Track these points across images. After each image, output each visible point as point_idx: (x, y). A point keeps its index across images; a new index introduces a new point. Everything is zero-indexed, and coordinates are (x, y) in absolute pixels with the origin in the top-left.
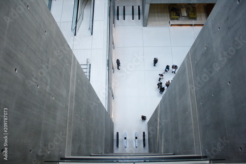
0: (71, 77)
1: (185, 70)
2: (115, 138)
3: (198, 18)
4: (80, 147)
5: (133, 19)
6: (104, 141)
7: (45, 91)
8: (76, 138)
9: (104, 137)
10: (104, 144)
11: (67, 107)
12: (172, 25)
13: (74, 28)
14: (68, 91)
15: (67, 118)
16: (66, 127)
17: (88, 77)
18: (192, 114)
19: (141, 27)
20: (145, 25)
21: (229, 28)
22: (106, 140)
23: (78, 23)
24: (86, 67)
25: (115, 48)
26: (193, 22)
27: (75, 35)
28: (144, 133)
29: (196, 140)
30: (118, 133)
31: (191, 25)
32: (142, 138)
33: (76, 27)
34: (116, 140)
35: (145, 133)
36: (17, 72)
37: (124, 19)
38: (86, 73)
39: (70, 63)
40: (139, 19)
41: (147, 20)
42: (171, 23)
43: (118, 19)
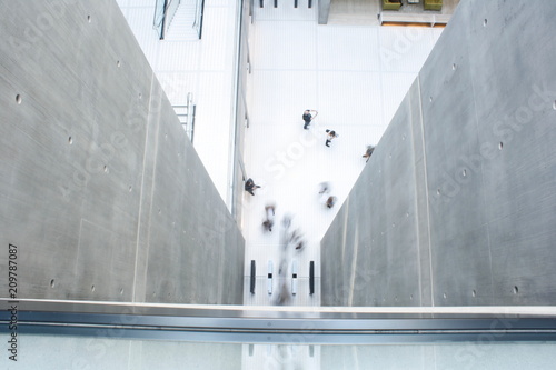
0: (147, 127)
1: (405, 120)
2: (247, 272)
3: (444, 10)
4: (165, 286)
5: (296, 6)
6: (221, 276)
7: (87, 153)
8: (157, 265)
9: (221, 269)
10: (220, 284)
11: (136, 194)
12: (384, 23)
13: (159, 20)
14: (140, 158)
15: (137, 218)
16: (134, 238)
17: (189, 135)
18: (417, 217)
19: (314, 24)
20: (323, 20)
21: (507, 21)
22: (226, 275)
23: (168, 11)
24: (184, 111)
25: (253, 71)
26: (433, 18)
27: (162, 38)
28: (312, 263)
29: (423, 275)
30: (253, 262)
31: (429, 25)
32: (308, 275)
33: (163, 20)
34: (249, 279)
35: (315, 264)
36: (20, 102)
37: (276, 6)
38: (184, 126)
39: (146, 96)
40: (310, 6)
41: (329, 10)
42: (383, 19)
43: (262, 6)
